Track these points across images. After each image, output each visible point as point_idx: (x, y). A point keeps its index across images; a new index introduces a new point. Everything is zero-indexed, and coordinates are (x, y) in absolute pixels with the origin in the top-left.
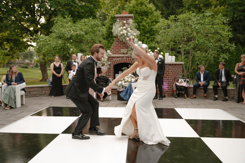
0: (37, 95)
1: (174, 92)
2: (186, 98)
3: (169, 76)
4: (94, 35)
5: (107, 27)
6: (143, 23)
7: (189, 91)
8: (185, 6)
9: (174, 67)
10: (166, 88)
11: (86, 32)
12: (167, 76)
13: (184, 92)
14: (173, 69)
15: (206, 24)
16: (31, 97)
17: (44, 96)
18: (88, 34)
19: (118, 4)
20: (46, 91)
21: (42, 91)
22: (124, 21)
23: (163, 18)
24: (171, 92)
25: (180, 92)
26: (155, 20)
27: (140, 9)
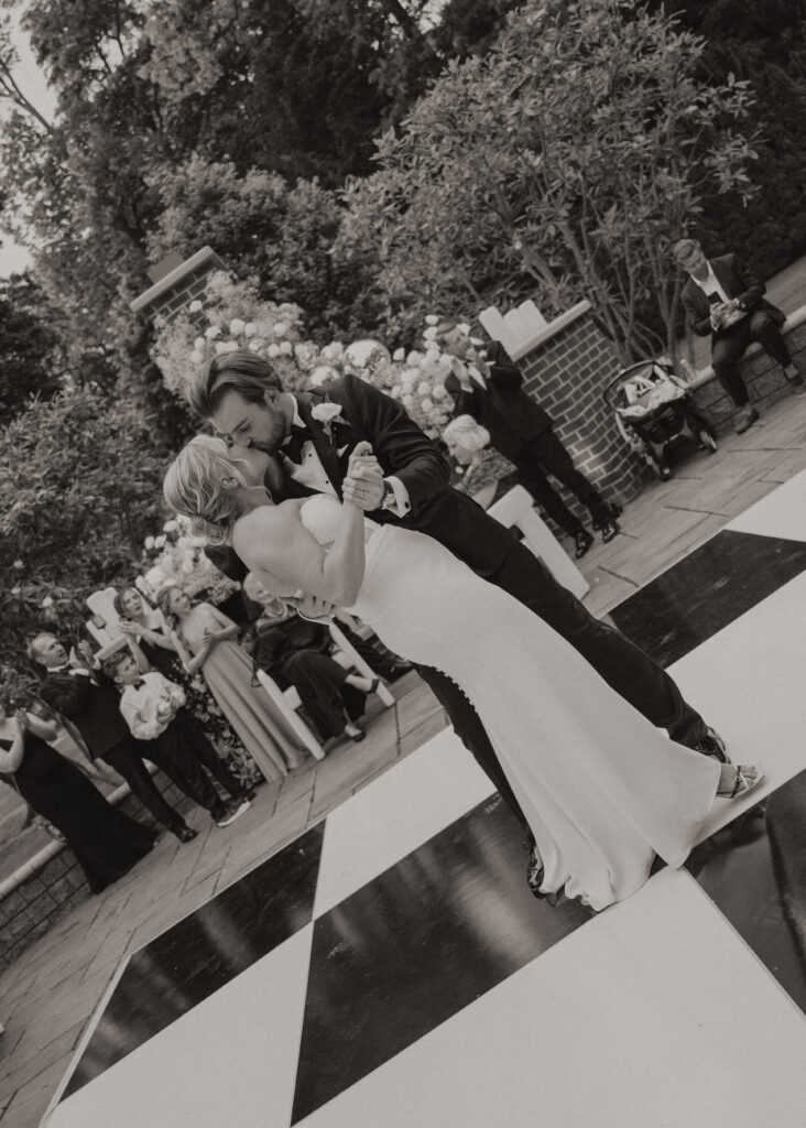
0: (35, 926)
1: (643, 460)
2: (714, 446)
3: (567, 404)
4: (106, 467)
5: (143, 402)
6: (278, 274)
7: (702, 407)
8: (396, 91)
9: (561, 351)
10: (596, 469)
11: (55, 478)
12: (562, 410)
13: (689, 426)
14: (564, 363)
15: (556, 66)
16: (19, 955)
17: (74, 907)
18: (72, 480)
19: (117, 281)
20: (69, 876)
21: (46, 891)
22: (188, 306)
23: (349, 180)
24: (628, 471)
25: (672, 438)
26: (319, 227)
27: (220, 223)
